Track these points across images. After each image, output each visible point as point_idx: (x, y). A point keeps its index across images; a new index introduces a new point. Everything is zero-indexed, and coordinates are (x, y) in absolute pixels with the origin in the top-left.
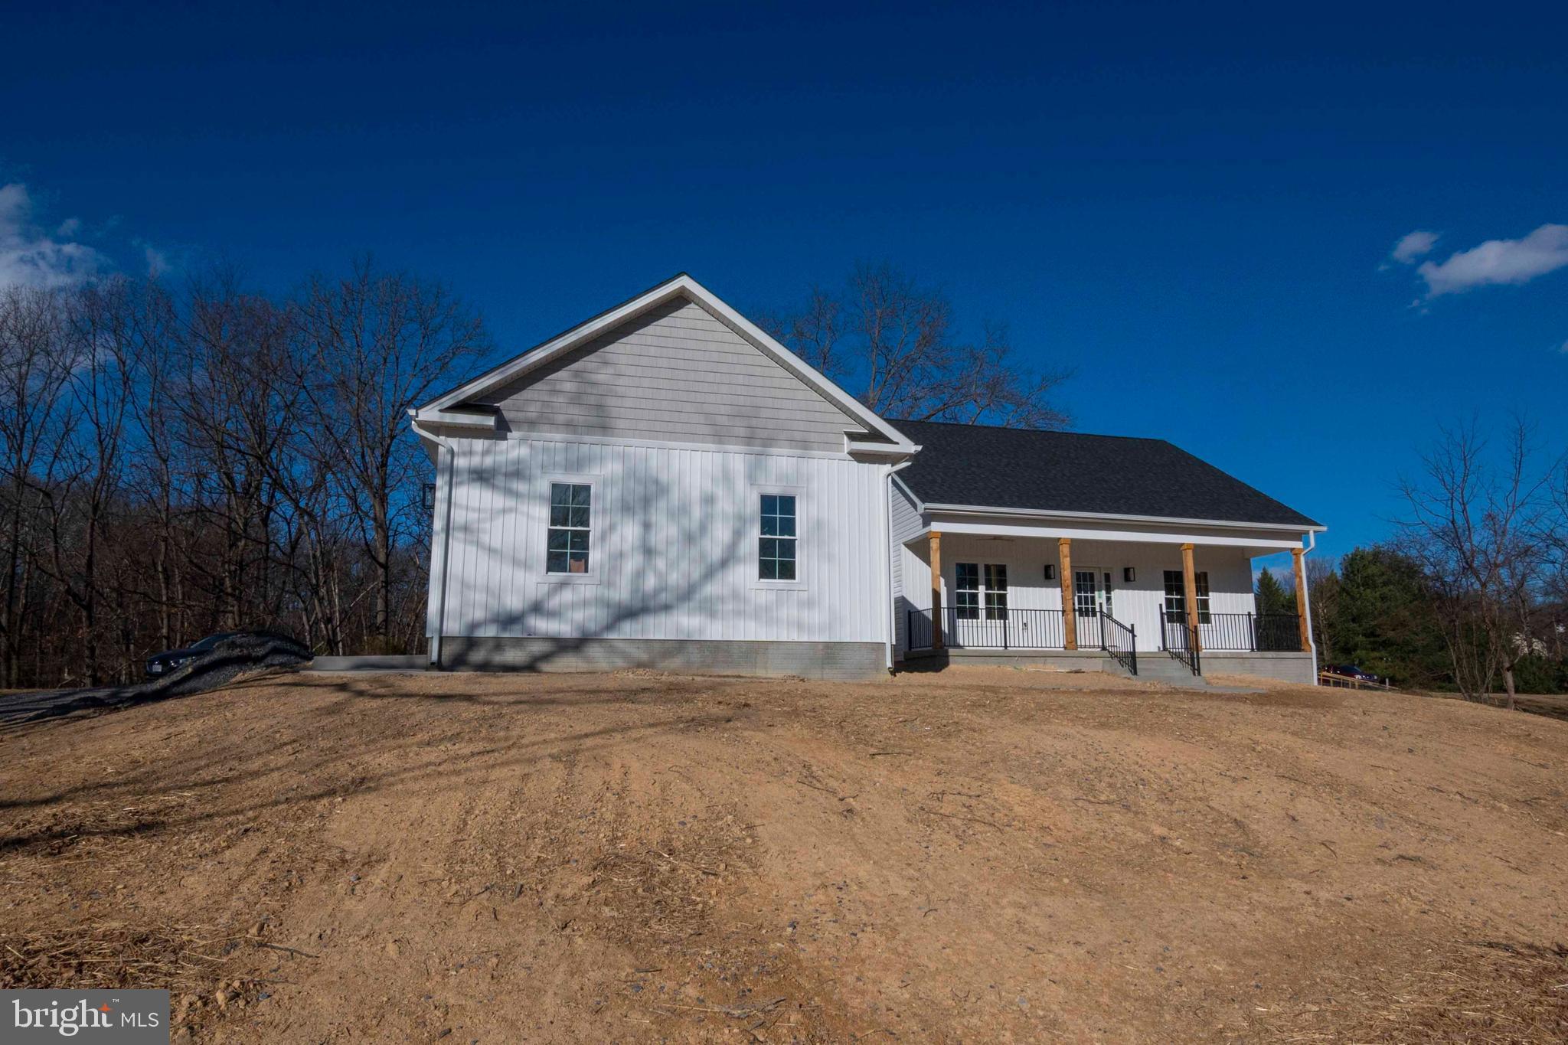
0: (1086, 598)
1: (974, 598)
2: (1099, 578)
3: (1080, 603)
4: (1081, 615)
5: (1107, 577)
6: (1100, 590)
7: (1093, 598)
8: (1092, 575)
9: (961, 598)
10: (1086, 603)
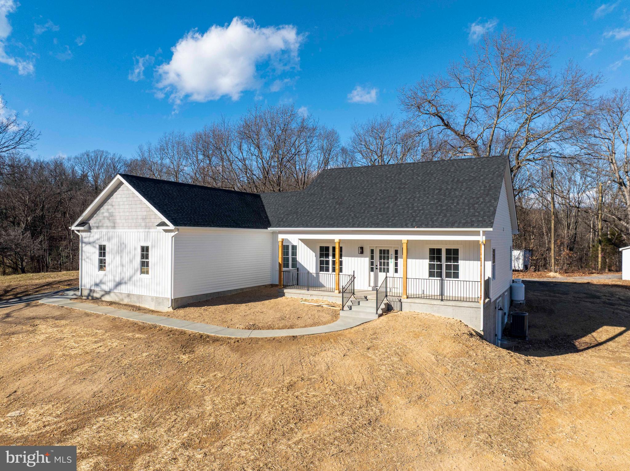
0: (384, 263)
1: (327, 262)
2: (392, 253)
3: (380, 265)
4: (380, 271)
5: (396, 252)
6: (391, 259)
7: (388, 263)
8: (388, 251)
9: (322, 262)
10: (384, 265)
